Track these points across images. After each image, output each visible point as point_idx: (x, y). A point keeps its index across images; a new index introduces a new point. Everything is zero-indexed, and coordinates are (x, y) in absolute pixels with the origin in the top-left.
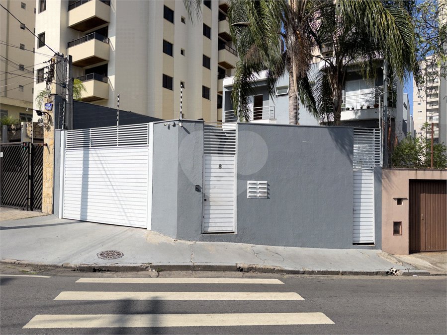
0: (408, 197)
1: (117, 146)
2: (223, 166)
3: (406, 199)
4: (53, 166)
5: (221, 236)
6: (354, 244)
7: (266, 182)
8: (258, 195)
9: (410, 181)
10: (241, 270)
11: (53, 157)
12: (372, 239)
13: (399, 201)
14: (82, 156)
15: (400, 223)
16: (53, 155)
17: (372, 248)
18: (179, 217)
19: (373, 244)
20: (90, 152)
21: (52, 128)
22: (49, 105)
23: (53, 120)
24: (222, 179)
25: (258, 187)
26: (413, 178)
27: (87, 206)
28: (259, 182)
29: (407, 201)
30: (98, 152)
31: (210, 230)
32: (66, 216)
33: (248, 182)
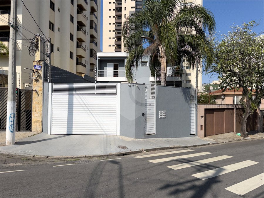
0: (204, 115)
1: (95, 94)
2: (151, 105)
3: (204, 116)
4: (42, 103)
5: (151, 136)
6: (190, 135)
7: (165, 111)
8: (163, 117)
9: (205, 109)
10: (171, 148)
11: (42, 98)
12: (195, 133)
13: (202, 117)
14: (68, 98)
15: (202, 125)
16: (42, 97)
17: (195, 136)
18: (136, 128)
19: (194, 134)
20: (74, 96)
21: (41, 81)
22: (39, 67)
23: (42, 76)
24: (151, 110)
25: (163, 113)
26: (205, 108)
27: (72, 126)
28: (163, 111)
29: (204, 117)
30: (81, 96)
31: (147, 133)
32: (53, 132)
33: (160, 111)
